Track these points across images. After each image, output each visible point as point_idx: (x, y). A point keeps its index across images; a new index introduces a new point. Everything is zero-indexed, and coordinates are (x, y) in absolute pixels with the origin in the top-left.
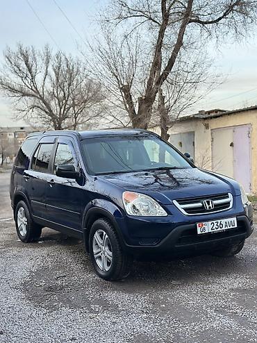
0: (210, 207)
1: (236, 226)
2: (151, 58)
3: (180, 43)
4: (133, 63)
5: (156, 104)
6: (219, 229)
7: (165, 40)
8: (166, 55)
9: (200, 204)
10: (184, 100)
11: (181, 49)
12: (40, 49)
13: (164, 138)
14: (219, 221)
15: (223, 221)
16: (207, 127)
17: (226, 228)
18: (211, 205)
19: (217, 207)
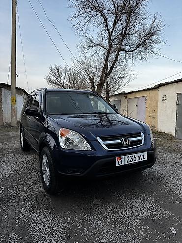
0: (127, 144)
1: (146, 159)
2: (103, 65)
3: (116, 60)
4: (96, 68)
5: (105, 87)
6: (133, 162)
7: (109, 57)
8: (110, 65)
9: (119, 141)
10: (117, 86)
11: (117, 63)
12: (63, 67)
13: (107, 101)
14: (133, 155)
15: (137, 155)
16: (126, 98)
17: (139, 161)
18: (127, 142)
19: (133, 143)
